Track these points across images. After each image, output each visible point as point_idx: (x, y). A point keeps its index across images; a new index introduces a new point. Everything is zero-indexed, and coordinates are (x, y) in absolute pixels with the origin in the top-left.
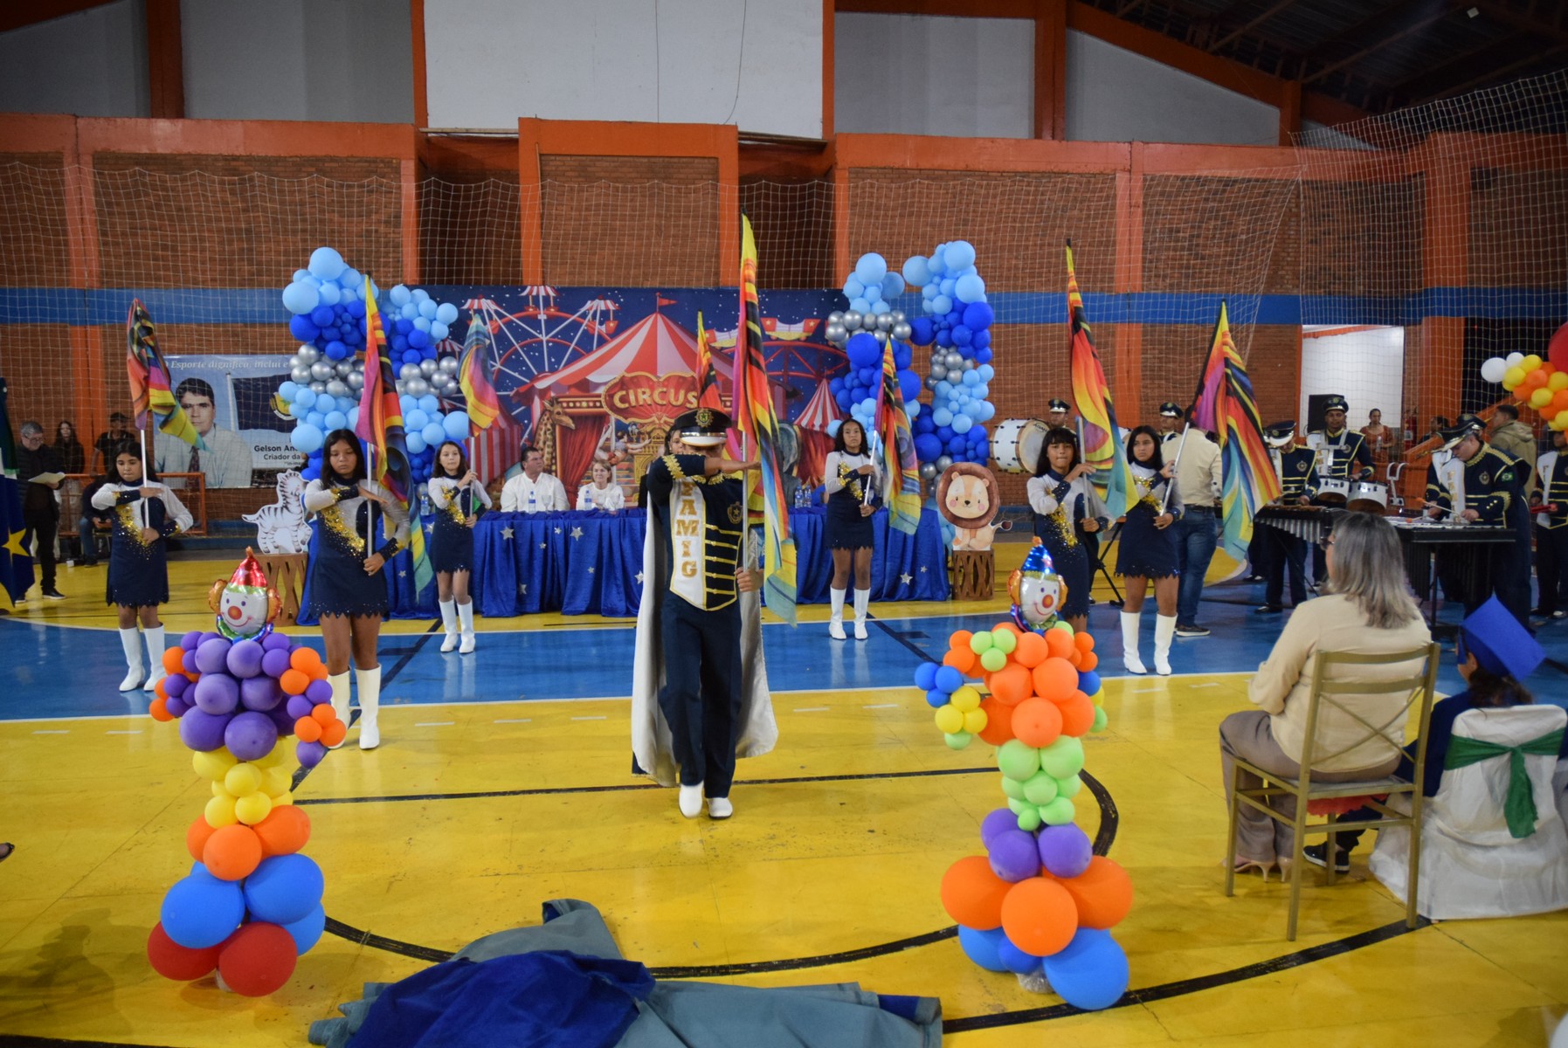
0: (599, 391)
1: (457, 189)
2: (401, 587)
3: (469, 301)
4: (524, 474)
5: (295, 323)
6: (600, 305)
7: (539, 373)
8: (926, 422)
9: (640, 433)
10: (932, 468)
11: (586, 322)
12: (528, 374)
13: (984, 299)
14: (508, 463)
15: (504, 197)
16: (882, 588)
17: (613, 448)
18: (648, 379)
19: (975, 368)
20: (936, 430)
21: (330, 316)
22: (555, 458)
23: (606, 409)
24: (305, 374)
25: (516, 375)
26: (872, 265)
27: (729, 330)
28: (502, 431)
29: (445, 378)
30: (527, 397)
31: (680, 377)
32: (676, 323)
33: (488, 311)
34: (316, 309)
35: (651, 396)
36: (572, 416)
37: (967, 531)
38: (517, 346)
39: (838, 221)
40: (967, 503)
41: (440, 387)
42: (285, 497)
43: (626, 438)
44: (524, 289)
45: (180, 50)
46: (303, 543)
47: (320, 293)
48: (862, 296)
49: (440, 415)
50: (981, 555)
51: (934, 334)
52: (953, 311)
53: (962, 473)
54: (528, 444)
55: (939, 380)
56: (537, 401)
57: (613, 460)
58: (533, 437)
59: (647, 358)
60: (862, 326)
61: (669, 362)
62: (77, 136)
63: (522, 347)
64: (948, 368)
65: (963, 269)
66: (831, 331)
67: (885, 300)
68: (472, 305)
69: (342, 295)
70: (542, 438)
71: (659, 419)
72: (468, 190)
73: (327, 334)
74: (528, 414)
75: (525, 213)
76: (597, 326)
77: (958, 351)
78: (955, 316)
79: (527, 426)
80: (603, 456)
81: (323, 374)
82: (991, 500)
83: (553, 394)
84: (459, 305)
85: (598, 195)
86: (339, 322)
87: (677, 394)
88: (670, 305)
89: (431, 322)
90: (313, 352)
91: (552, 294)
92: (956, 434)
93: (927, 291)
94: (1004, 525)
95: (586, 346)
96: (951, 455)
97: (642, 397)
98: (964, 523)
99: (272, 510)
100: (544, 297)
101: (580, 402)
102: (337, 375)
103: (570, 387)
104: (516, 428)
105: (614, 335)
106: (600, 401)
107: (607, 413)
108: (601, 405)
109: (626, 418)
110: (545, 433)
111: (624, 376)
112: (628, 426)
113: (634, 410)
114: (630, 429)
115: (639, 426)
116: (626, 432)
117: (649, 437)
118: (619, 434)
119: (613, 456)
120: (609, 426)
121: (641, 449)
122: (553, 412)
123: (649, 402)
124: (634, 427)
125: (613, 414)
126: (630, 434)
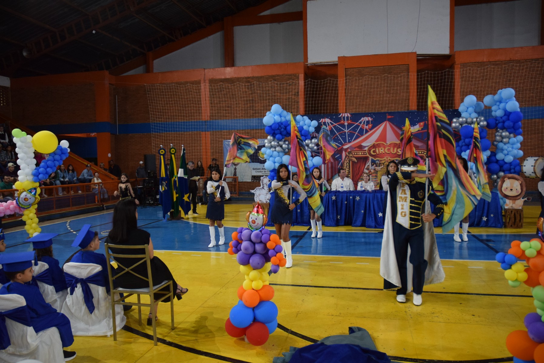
0: (365, 149)
1: (317, 82)
2: (298, 215)
3: (322, 119)
4: (339, 178)
5: (266, 128)
6: (366, 119)
7: (345, 143)
8: (493, 158)
9: (380, 163)
10: (495, 176)
11: (361, 125)
12: (341, 143)
13: (519, 110)
14: (334, 174)
15: (333, 84)
16: (474, 222)
17: (370, 169)
18: (383, 144)
19: (515, 137)
20: (497, 161)
21: (277, 126)
22: (350, 172)
23: (368, 155)
24: (269, 145)
25: (337, 144)
26: (471, 99)
27: (413, 126)
28: (332, 163)
29: (313, 145)
30: (340, 151)
31: (395, 143)
32: (394, 124)
33: (328, 122)
34: (273, 124)
35: (384, 150)
36: (356, 158)
37: (511, 201)
38: (337, 134)
39: (456, 84)
40: (511, 190)
41: (312, 148)
42: (263, 184)
43: (375, 165)
44: (340, 114)
45: (233, 45)
46: (268, 199)
47: (274, 119)
48: (466, 111)
49: (312, 158)
50: (517, 210)
51: (497, 125)
52: (505, 115)
53: (509, 178)
54: (341, 167)
55: (499, 142)
56: (344, 152)
57: (370, 173)
59: (383, 137)
60: (466, 122)
61: (391, 138)
62: (205, 75)
63: (339, 134)
64: (503, 137)
65: (509, 99)
66: (454, 125)
67: (475, 112)
68: (322, 121)
69: (281, 119)
70: (345, 165)
71: (387, 158)
72: (321, 82)
73: (276, 132)
74: (341, 157)
75: (340, 89)
76: (365, 126)
77: (507, 131)
78: (506, 117)
80: (367, 171)
81: (275, 145)
82: (522, 189)
83: (349, 150)
84: (318, 121)
85: (365, 81)
86: (280, 128)
87: (394, 149)
88: (391, 118)
89: (309, 127)
90: (272, 138)
91: (349, 116)
92: (506, 163)
93: (494, 108)
94: (527, 199)
95: (361, 133)
96: (504, 171)
97: (381, 151)
98: (510, 198)
99: (259, 189)
100: (347, 117)
101: (359, 153)
102: (279, 145)
103: (355, 148)
104: (336, 162)
105: (371, 129)
106: (366, 152)
107: (368, 156)
108: (366, 154)
109: (375, 158)
110: (346, 164)
111: (374, 144)
112: (376, 160)
113: (378, 155)
114: (376, 162)
115: (380, 161)
116: (375, 163)
117: (384, 165)
118: (373, 164)
119: (370, 172)
120: (369, 161)
121: (380, 169)
122: (349, 156)
123: (383, 153)
124: (378, 161)
125: (370, 157)
126: (377, 164)
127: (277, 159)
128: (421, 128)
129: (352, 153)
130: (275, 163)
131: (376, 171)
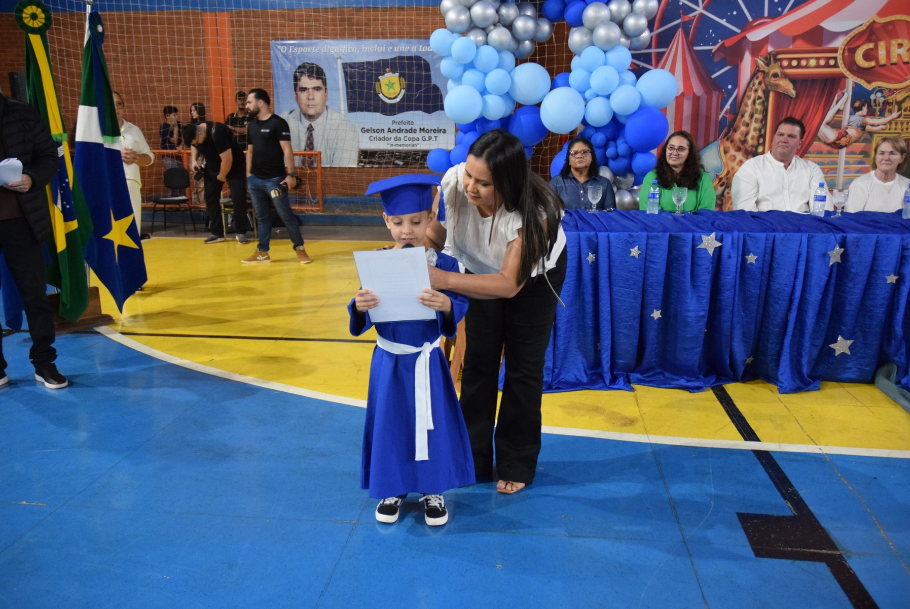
0: (834, 45)
7: (755, 19)
12: (740, 20)
14: (702, 142)
17: (845, 124)
18: (909, 26)
22: (763, 136)
23: (842, 69)
24: (462, 17)
25: (723, 22)
28: (696, 100)
29: (640, 23)
30: (733, 55)
35: (908, 50)
36: (794, 80)
41: (634, 36)
43: (865, 109)
49: (634, 76)
56: (747, 57)
57: (843, 141)
58: (736, 110)
70: (749, 109)
74: (734, 75)
79: (730, 93)
80: (829, 134)
81: (485, 18)
83: (770, 49)
97: (896, 51)
101: (807, 59)
102: (499, 22)
103: (795, 38)
104: (715, 95)
106: (835, 58)
107: (843, 74)
108: (836, 63)
109: (869, 82)
110: (754, 102)
111: (874, 22)
113: (882, 71)
114: (872, 97)
115: (886, 92)
116: (867, 101)
117: (899, 109)
118: (857, 104)
119: (843, 135)
120: (843, 94)
121: (885, 125)
122: (768, 73)
123: (906, 60)
124: (879, 94)
125: (851, 75)
126: (873, 104)
127: (496, 78)
129: (781, 60)
130: (483, 92)
131: (865, 135)
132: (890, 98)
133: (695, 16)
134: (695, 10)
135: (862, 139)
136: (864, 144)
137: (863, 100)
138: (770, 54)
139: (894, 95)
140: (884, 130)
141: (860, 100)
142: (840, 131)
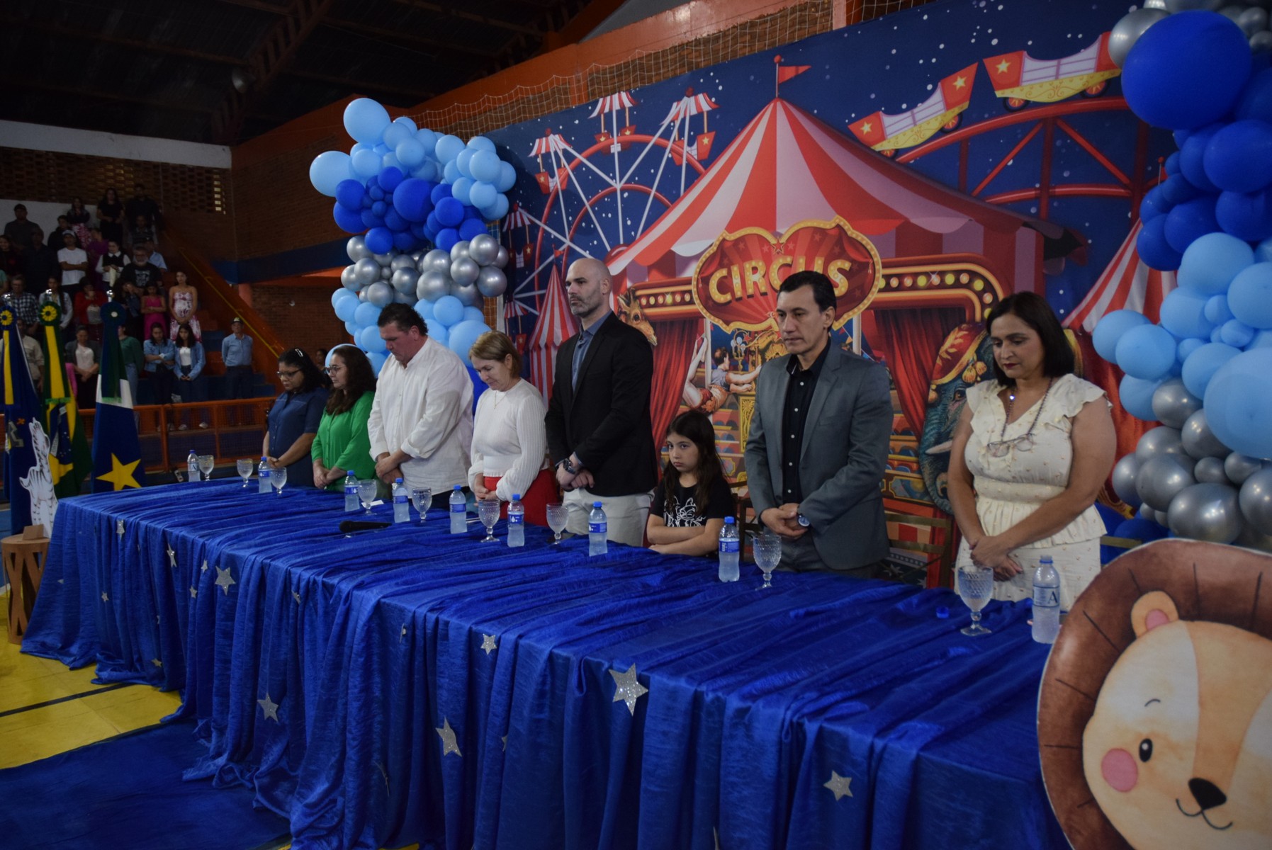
0: (688, 273)
3: (537, 141)
6: (689, 106)
7: (613, 248)
9: (748, 352)
11: (670, 144)
12: (600, 251)
17: (708, 381)
18: (763, 241)
23: (698, 307)
27: (912, 106)
31: (817, 230)
32: (807, 112)
33: (556, 153)
34: (345, 187)
35: (766, 275)
36: (655, 323)
38: (588, 205)
43: (726, 360)
57: (709, 405)
59: (760, 197)
63: (593, 206)
68: (540, 147)
73: (365, 219)
76: (686, 148)
81: (368, 275)
83: (629, 284)
86: (370, 201)
88: (797, 76)
90: (360, 246)
91: (628, 104)
95: (671, 188)
97: (752, 278)
100: (617, 111)
103: (650, 268)
105: (708, 162)
106: (690, 292)
107: (700, 313)
108: (692, 298)
109: (727, 323)
111: (724, 240)
112: (730, 337)
113: (740, 306)
114: (733, 343)
115: (747, 338)
116: (728, 350)
118: (718, 353)
119: (708, 397)
120: (703, 340)
121: (750, 383)
122: (629, 315)
123: (763, 289)
124: (739, 340)
125: (708, 314)
126: (734, 353)
128: (957, 110)
129: (639, 297)
131: (730, 397)
132: (751, 344)
133: (564, 250)
134: (563, 243)
135: (727, 404)
136: (730, 411)
137: (724, 348)
138: (629, 290)
139: (755, 341)
140: (749, 391)
141: (720, 348)
142: (705, 391)
